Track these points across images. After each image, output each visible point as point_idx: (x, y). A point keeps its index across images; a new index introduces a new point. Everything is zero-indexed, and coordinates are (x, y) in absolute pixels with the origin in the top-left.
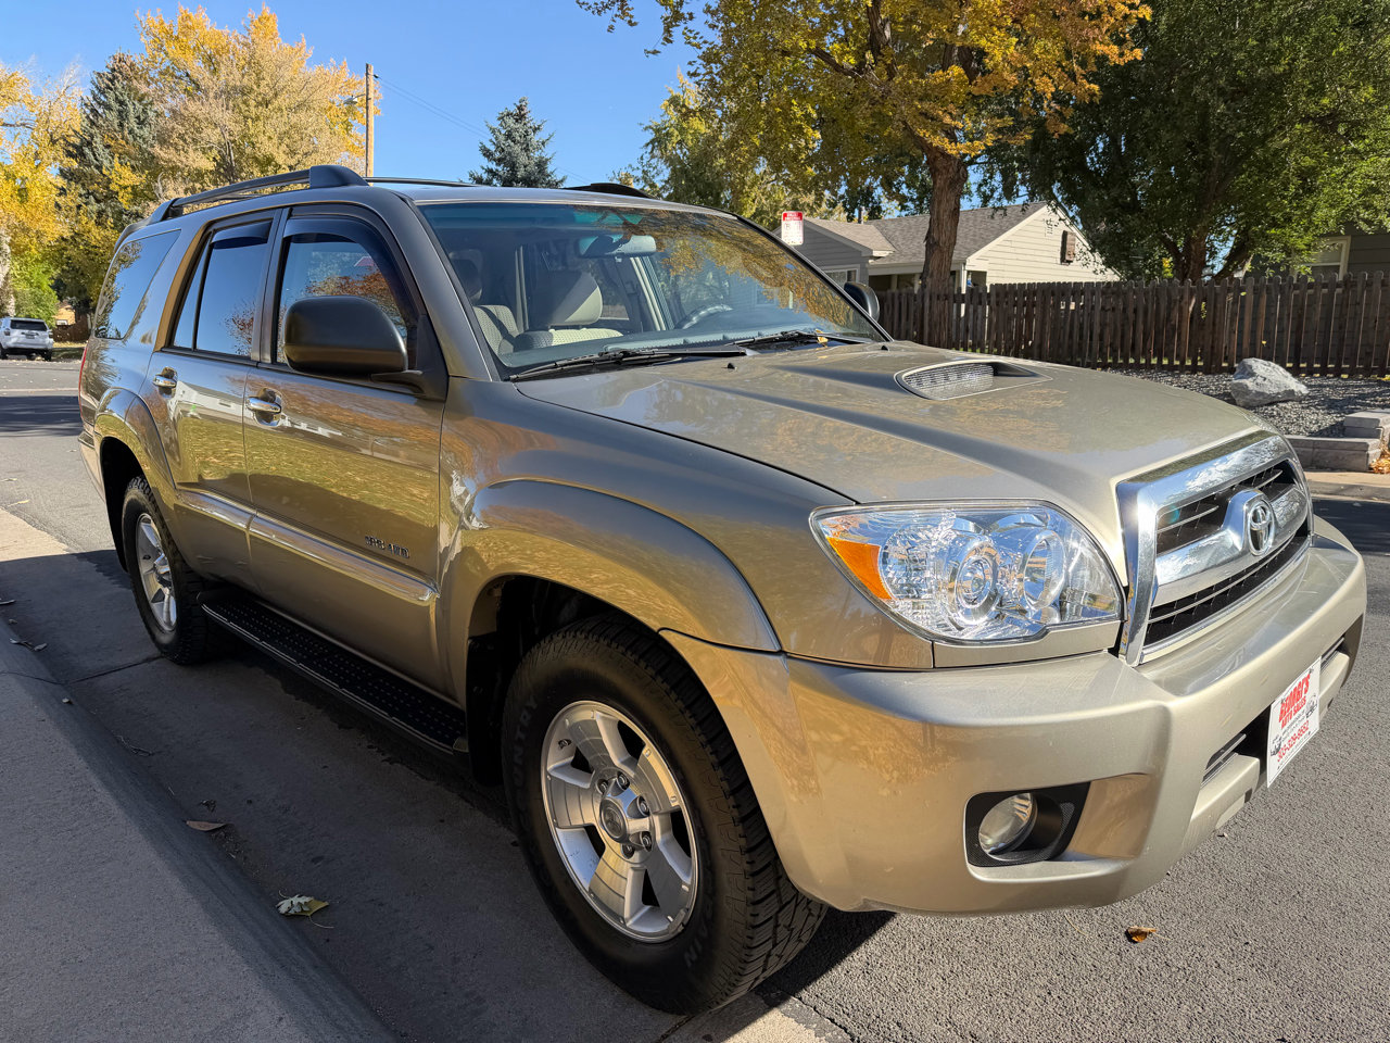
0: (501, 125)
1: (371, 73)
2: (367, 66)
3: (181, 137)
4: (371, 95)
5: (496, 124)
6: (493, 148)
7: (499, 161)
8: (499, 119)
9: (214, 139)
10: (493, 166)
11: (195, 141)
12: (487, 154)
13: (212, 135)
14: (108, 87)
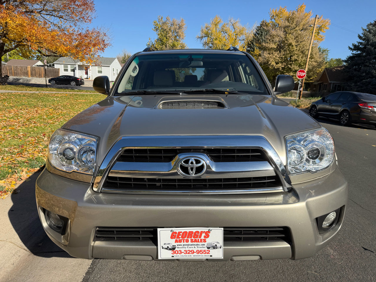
0: (367, 28)
1: (317, 17)
2: (316, 15)
3: (269, 40)
4: (316, 24)
5: (365, 28)
6: (362, 36)
7: (364, 40)
8: (367, 26)
9: (277, 40)
10: (361, 41)
11: (273, 41)
12: (360, 37)
13: (277, 39)
14: (259, 29)
